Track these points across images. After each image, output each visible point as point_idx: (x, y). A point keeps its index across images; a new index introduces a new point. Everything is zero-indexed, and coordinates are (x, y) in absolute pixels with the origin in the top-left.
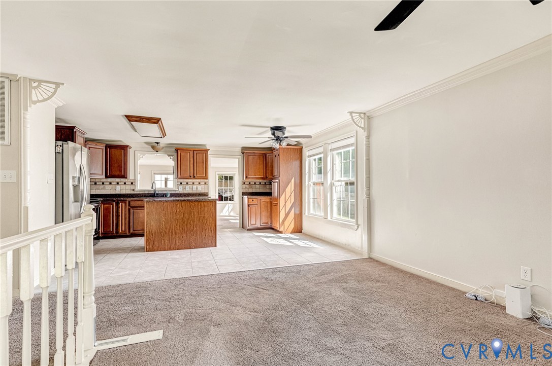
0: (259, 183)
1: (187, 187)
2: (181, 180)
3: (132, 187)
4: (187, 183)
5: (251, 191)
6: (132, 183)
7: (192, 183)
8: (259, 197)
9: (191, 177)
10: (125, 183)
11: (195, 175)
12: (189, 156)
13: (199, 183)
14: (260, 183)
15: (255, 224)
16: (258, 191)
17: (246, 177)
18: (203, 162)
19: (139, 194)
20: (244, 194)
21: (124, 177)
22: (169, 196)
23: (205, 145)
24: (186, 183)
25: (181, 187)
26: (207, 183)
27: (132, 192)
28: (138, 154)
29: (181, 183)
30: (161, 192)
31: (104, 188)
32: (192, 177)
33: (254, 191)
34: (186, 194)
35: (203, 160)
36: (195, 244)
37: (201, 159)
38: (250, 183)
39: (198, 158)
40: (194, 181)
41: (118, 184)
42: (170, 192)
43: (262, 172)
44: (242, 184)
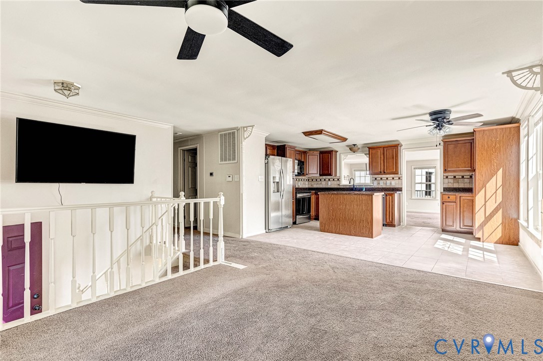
0: (469, 177)
1: (381, 182)
2: (376, 176)
3: (338, 182)
4: (381, 179)
5: (456, 186)
6: (338, 180)
7: (385, 178)
8: (458, 194)
9: (381, 172)
10: (334, 180)
11: (386, 171)
12: (379, 152)
13: (393, 178)
14: (471, 176)
15: (452, 226)
16: (467, 186)
17: (446, 170)
18: (393, 158)
19: (343, 188)
20: (445, 189)
21: (330, 175)
22: (364, 190)
23: (397, 141)
24: (380, 179)
25: (376, 182)
26: (401, 178)
27: (338, 187)
28: (342, 156)
29: (376, 179)
30: (360, 187)
31: (321, 184)
33: (461, 186)
34: (380, 188)
35: (393, 155)
36: (354, 232)
37: (391, 155)
39: (388, 154)
40: (387, 176)
41: (329, 180)
42: (366, 187)
43: (468, 163)
44: (444, 179)
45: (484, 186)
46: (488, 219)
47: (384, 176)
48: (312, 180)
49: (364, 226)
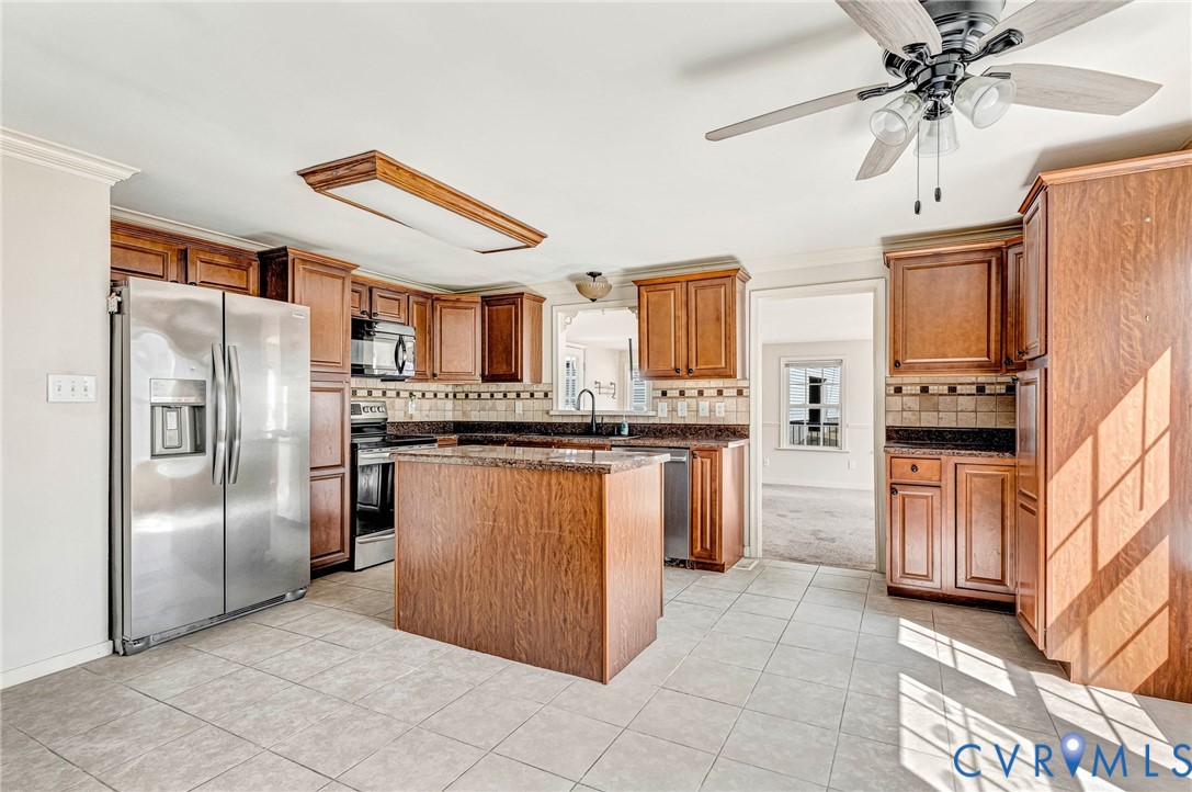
0: (973, 389)
1: (682, 405)
2: (665, 384)
3: (545, 404)
4: (682, 393)
5: (929, 421)
6: (546, 395)
7: (695, 393)
8: (949, 458)
9: (677, 370)
10: (532, 395)
11: (694, 367)
12: (672, 299)
13: (720, 393)
14: (981, 389)
15: (926, 578)
16: (968, 422)
17: (897, 364)
18: (718, 319)
19: (561, 425)
20: (894, 434)
21: (517, 378)
22: (626, 431)
23: (731, 259)
24: (676, 393)
25: (663, 405)
26: (745, 392)
27: (546, 419)
28: (560, 316)
29: (664, 394)
30: (612, 421)
31: (493, 408)
32: (683, 372)
33: (947, 421)
34: (678, 427)
35: (718, 310)
36: (530, 644)
37: (711, 308)
38: (925, 390)
39: (700, 306)
40: (702, 383)
41: (518, 395)
42: (632, 422)
43: (978, 339)
44: (887, 395)
45: (1087, 430)
46: (1109, 578)
47: (691, 385)
48: (467, 396)
49: (570, 618)
